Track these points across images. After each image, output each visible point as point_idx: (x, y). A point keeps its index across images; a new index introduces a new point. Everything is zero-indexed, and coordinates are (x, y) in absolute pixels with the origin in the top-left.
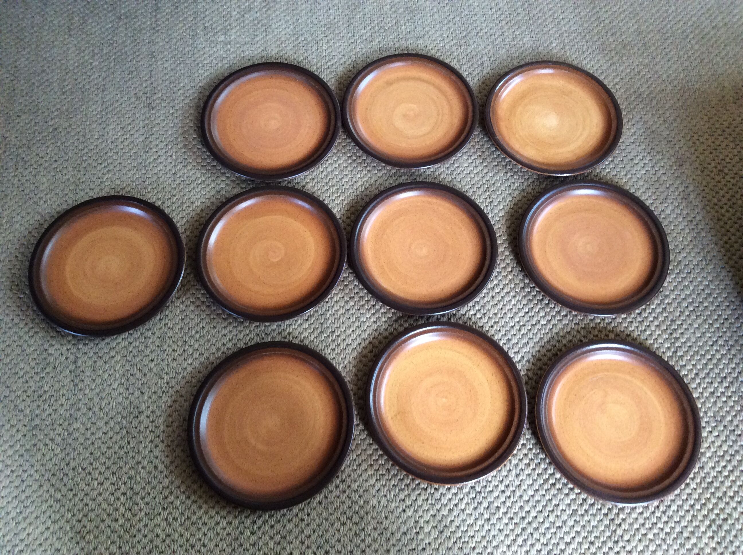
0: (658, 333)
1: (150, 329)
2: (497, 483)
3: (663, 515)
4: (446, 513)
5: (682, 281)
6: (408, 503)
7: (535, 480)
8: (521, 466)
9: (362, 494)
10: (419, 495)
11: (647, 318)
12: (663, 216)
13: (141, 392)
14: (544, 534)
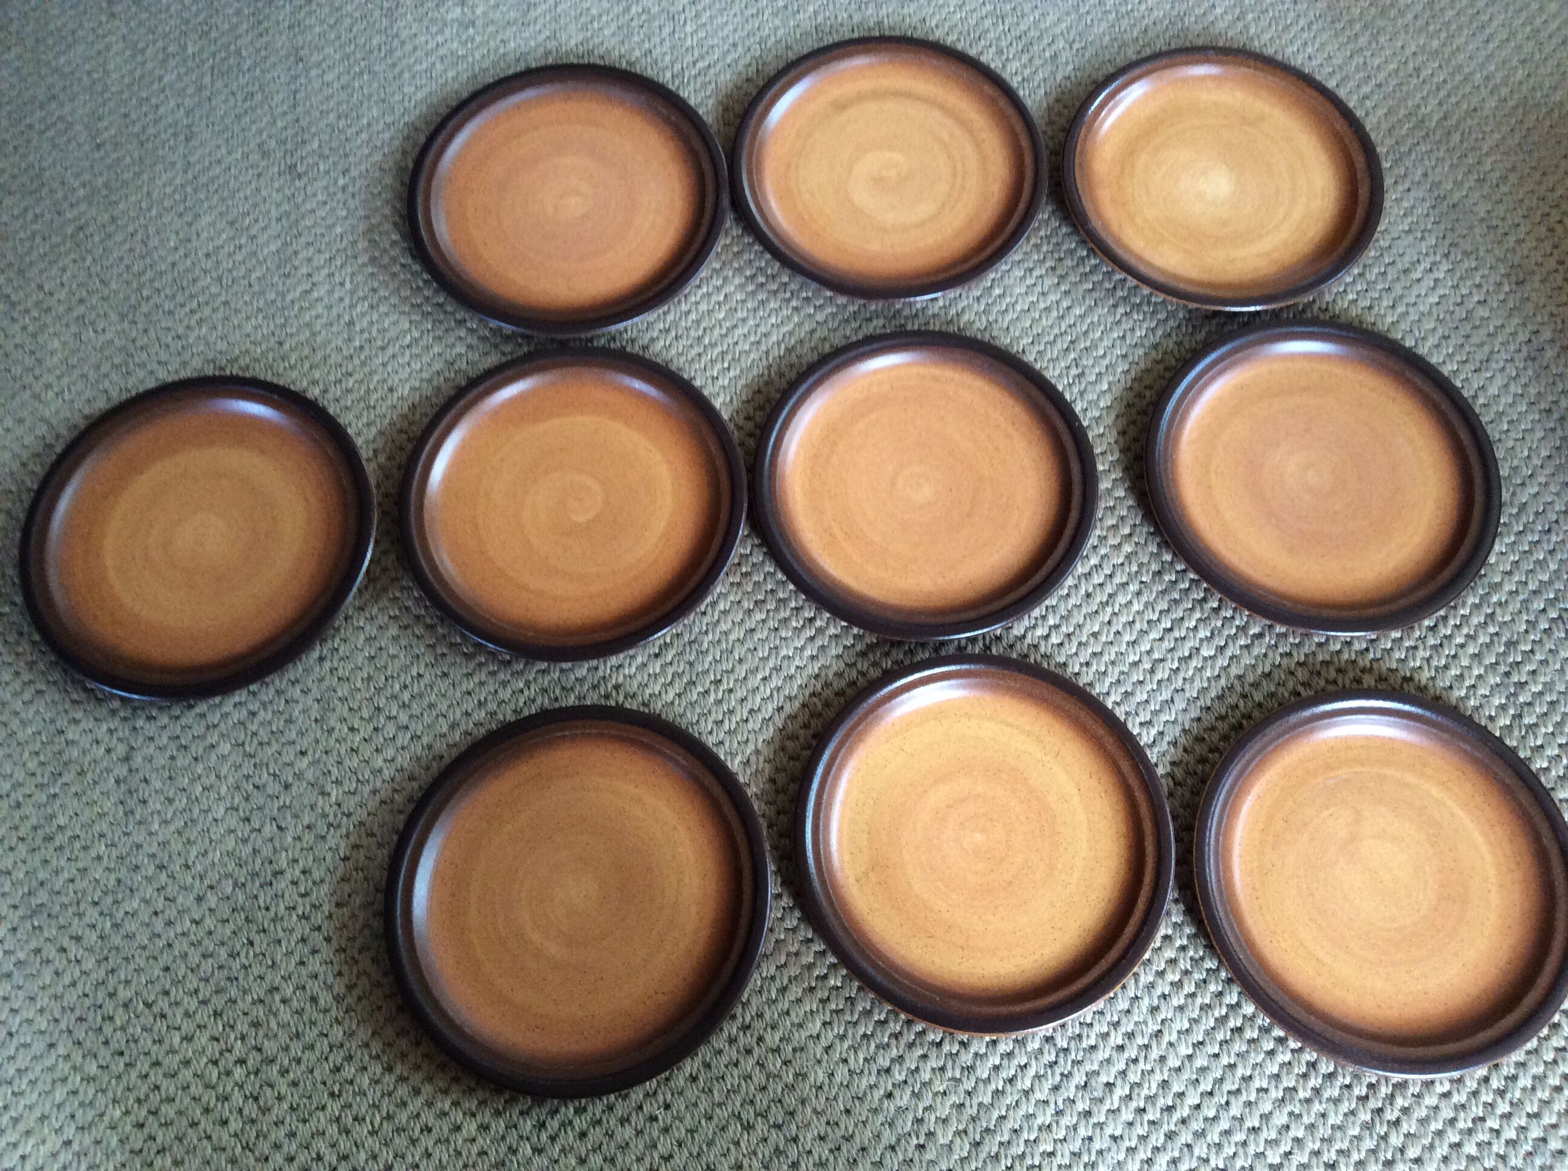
0: (1476, 672)
1: (298, 681)
2: (1105, 1029)
3: (1499, 1100)
4: (987, 1100)
5: (1530, 552)
6: (899, 1076)
7: (1195, 1021)
8: (1163, 987)
9: (790, 1057)
10: (925, 1057)
11: (1449, 638)
12: (1481, 401)
13: (279, 828)
14: (1219, 1146)
